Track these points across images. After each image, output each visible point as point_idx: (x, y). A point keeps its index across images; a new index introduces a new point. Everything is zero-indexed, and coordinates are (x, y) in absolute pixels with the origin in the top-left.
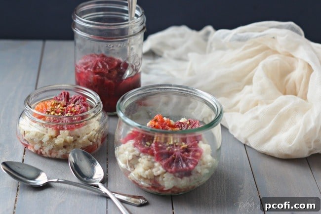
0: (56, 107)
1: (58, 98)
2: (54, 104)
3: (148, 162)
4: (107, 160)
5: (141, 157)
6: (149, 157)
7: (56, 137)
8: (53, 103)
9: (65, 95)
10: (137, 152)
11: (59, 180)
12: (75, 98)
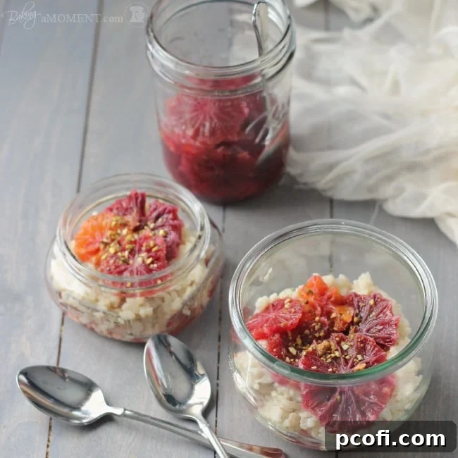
0: (119, 231)
1: (124, 204)
2: (116, 225)
3: (288, 401)
4: (219, 340)
5: (275, 389)
6: (292, 392)
7: (120, 306)
8: (114, 223)
9: (137, 199)
10: (268, 379)
11: (127, 412)
12: (155, 209)
